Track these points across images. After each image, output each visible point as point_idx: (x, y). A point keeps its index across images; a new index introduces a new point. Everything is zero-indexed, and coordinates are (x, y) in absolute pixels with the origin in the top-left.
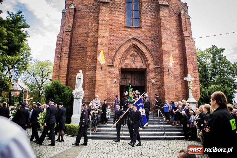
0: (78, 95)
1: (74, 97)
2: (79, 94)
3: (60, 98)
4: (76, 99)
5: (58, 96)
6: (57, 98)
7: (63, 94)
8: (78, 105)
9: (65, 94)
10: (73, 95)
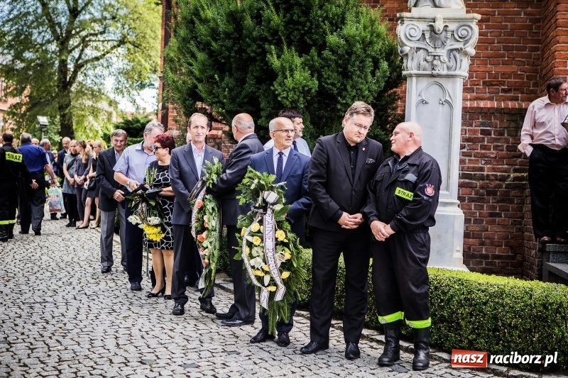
0: (443, 52)
1: (410, 67)
2: (451, 44)
3: (315, 71)
4: (425, 82)
5: (298, 61)
6: (291, 70)
7: (332, 39)
8: (441, 128)
9: (349, 41)
10: (407, 49)
